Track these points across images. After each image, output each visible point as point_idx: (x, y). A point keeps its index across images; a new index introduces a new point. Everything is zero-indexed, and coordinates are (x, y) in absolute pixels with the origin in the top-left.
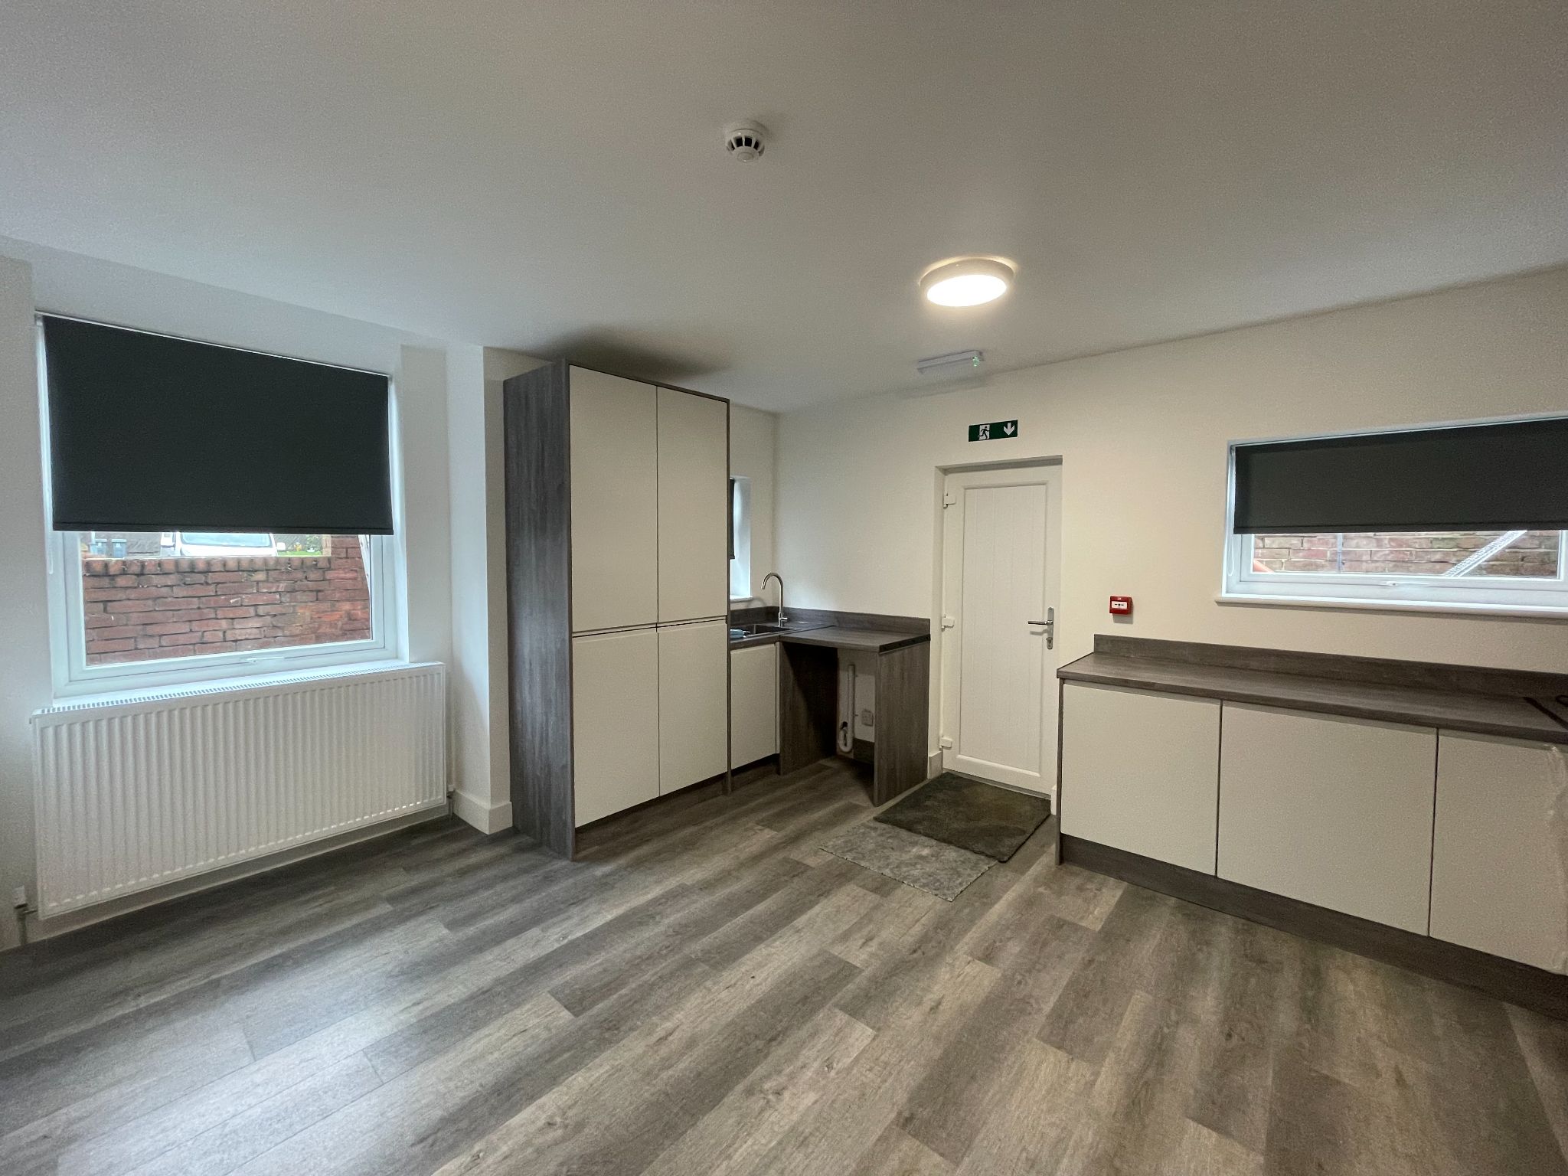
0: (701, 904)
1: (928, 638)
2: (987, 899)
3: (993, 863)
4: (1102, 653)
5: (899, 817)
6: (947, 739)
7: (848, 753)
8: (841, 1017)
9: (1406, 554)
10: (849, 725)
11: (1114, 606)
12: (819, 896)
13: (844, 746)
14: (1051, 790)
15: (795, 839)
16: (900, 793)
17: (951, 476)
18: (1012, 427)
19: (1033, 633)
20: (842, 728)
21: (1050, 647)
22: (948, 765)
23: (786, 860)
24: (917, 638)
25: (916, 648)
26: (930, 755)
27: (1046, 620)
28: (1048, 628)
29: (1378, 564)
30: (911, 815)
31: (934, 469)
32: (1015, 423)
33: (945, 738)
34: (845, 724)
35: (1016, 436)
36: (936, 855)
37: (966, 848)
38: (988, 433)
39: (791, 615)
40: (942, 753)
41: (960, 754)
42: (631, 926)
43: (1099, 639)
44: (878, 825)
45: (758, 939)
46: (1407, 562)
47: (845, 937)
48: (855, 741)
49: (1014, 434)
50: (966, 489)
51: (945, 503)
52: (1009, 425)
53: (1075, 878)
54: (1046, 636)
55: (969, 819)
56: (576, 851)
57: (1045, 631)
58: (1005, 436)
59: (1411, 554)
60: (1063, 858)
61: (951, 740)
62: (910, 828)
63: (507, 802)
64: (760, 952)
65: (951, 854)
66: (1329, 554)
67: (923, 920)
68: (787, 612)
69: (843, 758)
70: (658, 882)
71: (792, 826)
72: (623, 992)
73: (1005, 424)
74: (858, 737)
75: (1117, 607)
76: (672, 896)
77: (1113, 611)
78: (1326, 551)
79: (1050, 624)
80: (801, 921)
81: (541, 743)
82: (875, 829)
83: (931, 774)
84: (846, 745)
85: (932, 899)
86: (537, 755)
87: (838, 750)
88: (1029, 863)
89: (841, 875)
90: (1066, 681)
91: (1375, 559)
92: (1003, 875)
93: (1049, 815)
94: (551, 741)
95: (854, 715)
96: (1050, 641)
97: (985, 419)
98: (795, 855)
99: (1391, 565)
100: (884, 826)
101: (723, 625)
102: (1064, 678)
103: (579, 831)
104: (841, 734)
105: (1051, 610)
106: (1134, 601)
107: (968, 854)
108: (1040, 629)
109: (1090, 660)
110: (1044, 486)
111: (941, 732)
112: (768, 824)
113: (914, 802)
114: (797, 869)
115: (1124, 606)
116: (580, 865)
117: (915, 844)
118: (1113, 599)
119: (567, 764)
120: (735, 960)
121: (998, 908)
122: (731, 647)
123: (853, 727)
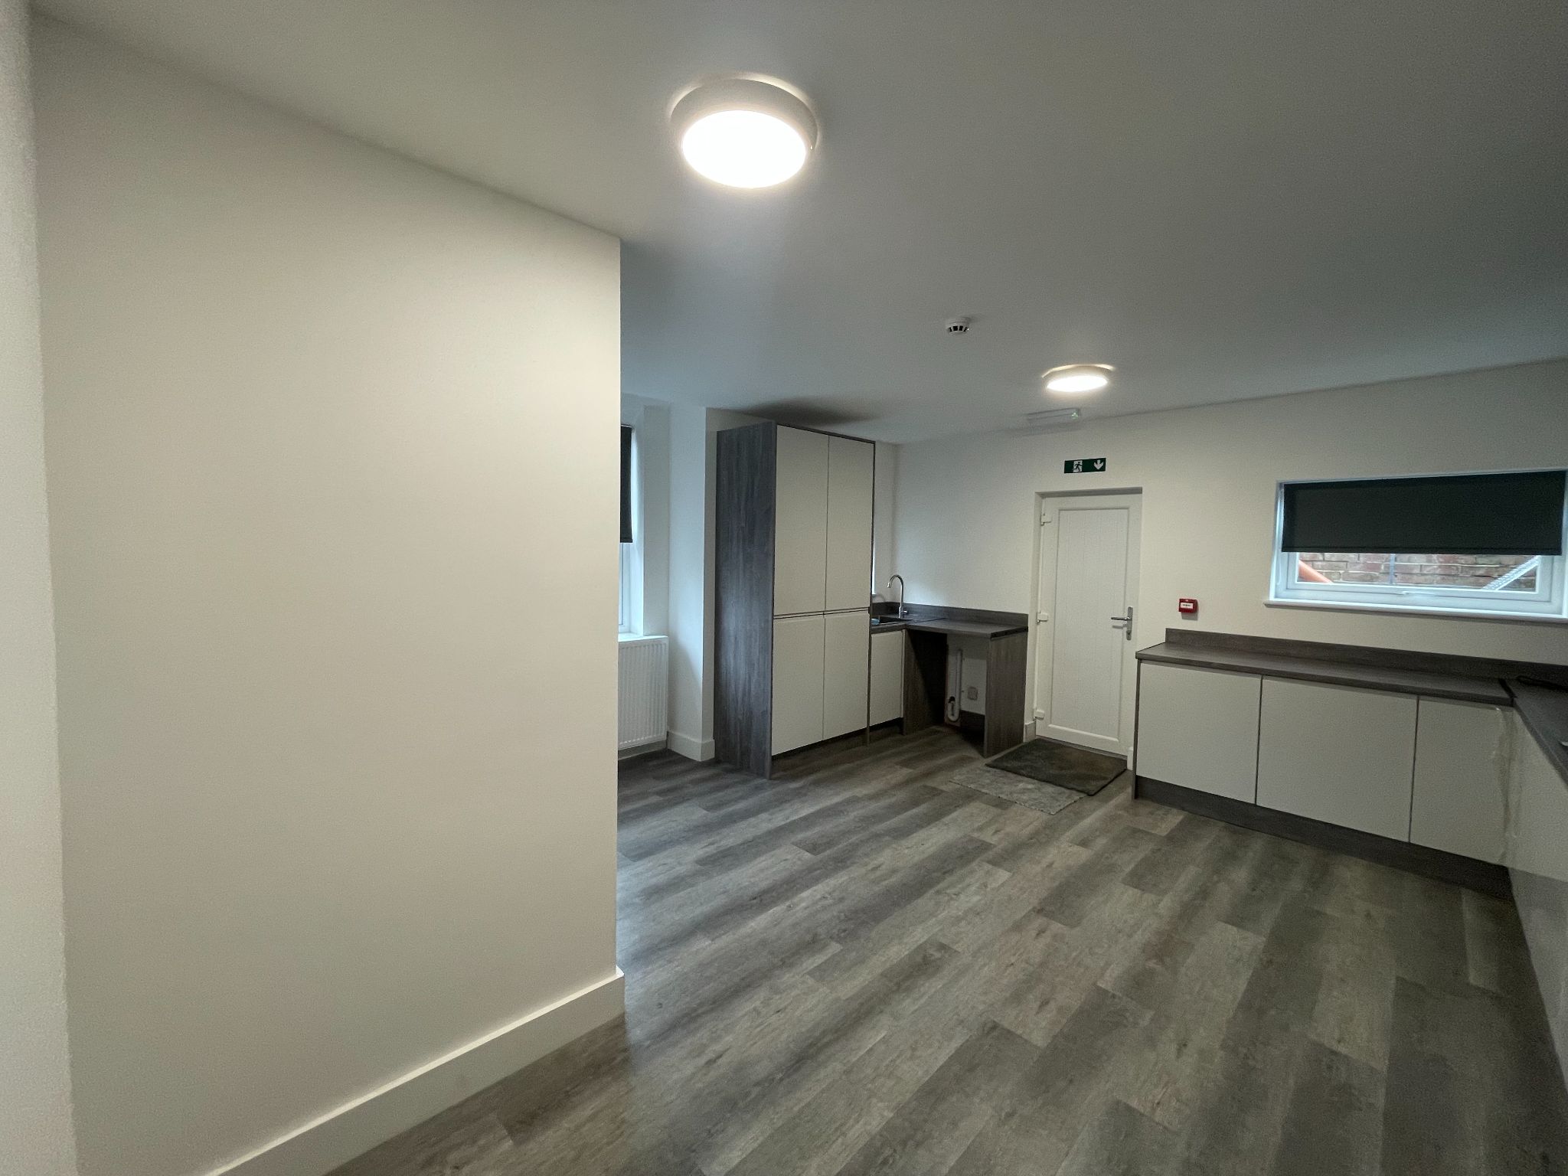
0: (874, 806)
1: (1026, 630)
2: (1079, 816)
3: (1082, 795)
4: (1170, 642)
5: (1005, 764)
6: (1040, 711)
7: (954, 722)
8: (987, 867)
9: (1453, 569)
10: (957, 700)
11: (1182, 607)
12: (956, 807)
13: (952, 715)
14: (1127, 751)
15: (928, 774)
16: (1003, 750)
17: (1048, 500)
18: (1101, 463)
19: (1114, 627)
20: (950, 702)
21: (1129, 638)
22: (1041, 732)
23: (925, 787)
24: (1020, 629)
25: (1018, 637)
26: (1027, 723)
27: (1126, 617)
28: (1127, 623)
29: (1427, 577)
30: (1016, 764)
31: (1034, 493)
32: (1103, 460)
33: (1038, 710)
34: (952, 699)
35: (1104, 470)
36: (1039, 789)
37: (1060, 786)
38: (1080, 467)
39: (910, 609)
40: (1035, 723)
41: (1051, 723)
42: (829, 816)
43: (1169, 632)
44: (989, 769)
45: (920, 827)
46: (1454, 576)
47: (980, 829)
48: (962, 712)
49: (1103, 469)
50: (1060, 510)
51: (1043, 521)
52: (1099, 461)
53: (1145, 808)
54: (1125, 629)
55: (1061, 768)
56: (771, 774)
57: (1125, 626)
58: (1095, 470)
59: (1457, 569)
60: (1137, 795)
61: (1043, 712)
62: (1016, 772)
63: (711, 740)
64: (921, 834)
65: (1050, 789)
66: (1383, 567)
67: (1035, 823)
68: (906, 607)
69: (951, 726)
70: (837, 794)
71: (923, 767)
72: (840, 846)
73: (1095, 461)
74: (964, 708)
75: (1184, 607)
76: (852, 801)
77: (1181, 610)
78: (1380, 565)
79: (1130, 620)
80: (946, 819)
81: (744, 695)
82: (989, 772)
83: (1026, 738)
84: (953, 715)
85: (1039, 814)
86: (739, 703)
87: (946, 720)
88: (1110, 797)
89: (968, 797)
90: (1143, 661)
91: (1425, 572)
92: (1090, 804)
93: (1126, 769)
94: (753, 693)
95: (961, 692)
96: (1129, 633)
97: (1080, 455)
98: (931, 783)
99: (1439, 578)
100: (994, 770)
101: (867, 614)
102: (1141, 658)
103: (775, 758)
104: (949, 707)
105: (1130, 609)
106: (1199, 603)
107: (1063, 789)
108: (1120, 623)
109: (1163, 646)
110: (1126, 510)
111: (1035, 705)
112: (905, 764)
113: (1016, 756)
114: (935, 792)
115: (1191, 606)
116: (776, 782)
117: (1020, 781)
118: (1182, 601)
119: (767, 711)
120: (908, 835)
121: (1087, 822)
122: (872, 631)
123: (959, 702)
